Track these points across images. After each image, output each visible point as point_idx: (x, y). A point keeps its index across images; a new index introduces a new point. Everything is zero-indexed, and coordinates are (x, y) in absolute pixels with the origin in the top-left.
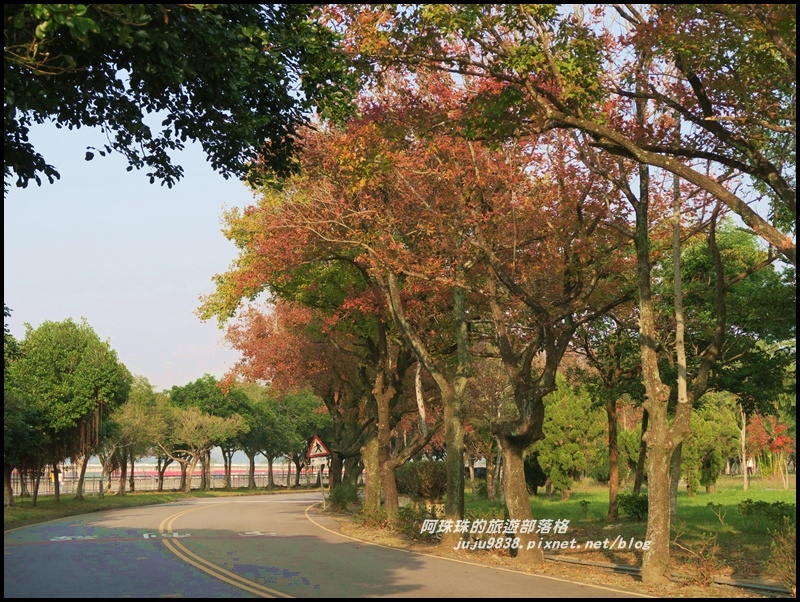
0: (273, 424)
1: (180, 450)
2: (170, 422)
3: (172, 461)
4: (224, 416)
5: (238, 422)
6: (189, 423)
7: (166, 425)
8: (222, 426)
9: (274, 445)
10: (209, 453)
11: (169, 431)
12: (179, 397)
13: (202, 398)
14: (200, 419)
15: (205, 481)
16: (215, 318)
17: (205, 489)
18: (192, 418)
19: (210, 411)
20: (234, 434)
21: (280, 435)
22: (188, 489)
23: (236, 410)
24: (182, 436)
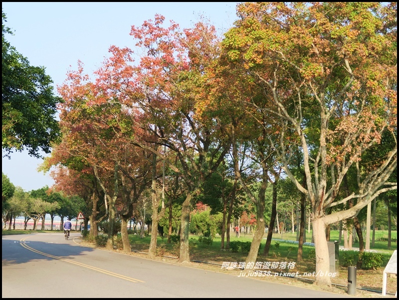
0: (70, 206)
1: (34, 214)
2: (29, 204)
3: (30, 218)
4: (51, 202)
5: (56, 205)
6: (37, 205)
7: (27, 205)
8: (49, 206)
9: (71, 214)
10: (44, 216)
11: (29, 207)
12: (34, 194)
13: (43, 195)
14: (42, 203)
15: (43, 226)
16: (43, 171)
17: (42, 230)
18: (38, 202)
19: (46, 200)
20: (54, 209)
21: (73, 210)
22: (35, 230)
23: (56, 200)
24: (34, 209)
